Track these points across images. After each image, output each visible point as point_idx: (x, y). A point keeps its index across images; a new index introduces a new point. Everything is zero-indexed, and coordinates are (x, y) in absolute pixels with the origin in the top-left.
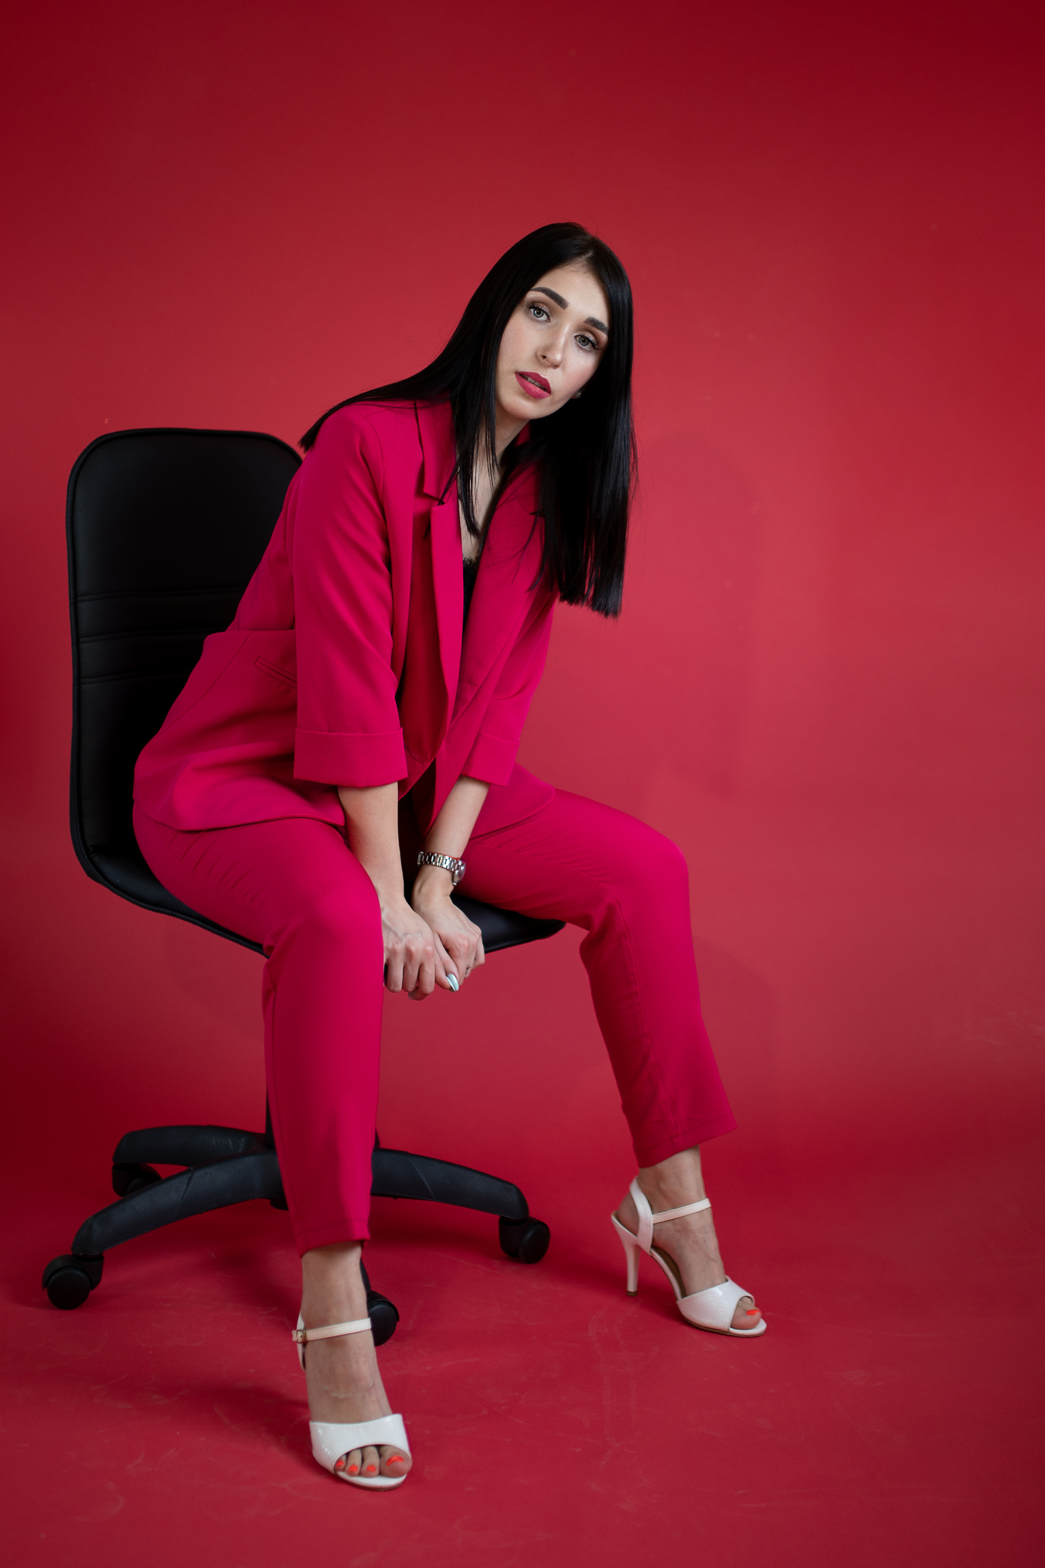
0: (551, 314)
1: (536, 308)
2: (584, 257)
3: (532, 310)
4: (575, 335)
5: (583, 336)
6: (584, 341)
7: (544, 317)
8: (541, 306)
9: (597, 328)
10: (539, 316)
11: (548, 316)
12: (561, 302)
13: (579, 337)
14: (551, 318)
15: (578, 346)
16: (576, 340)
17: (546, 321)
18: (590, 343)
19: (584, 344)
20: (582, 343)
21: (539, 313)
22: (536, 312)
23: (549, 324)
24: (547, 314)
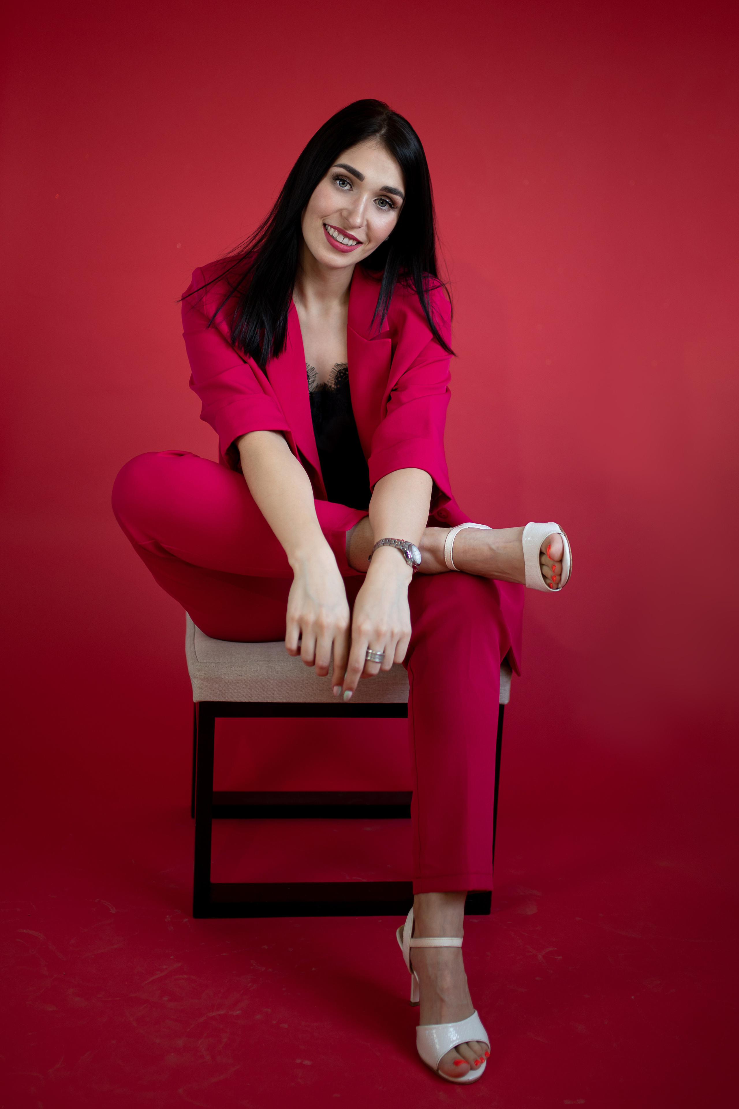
0: (353, 184)
1: (341, 180)
2: (378, 135)
3: (338, 182)
4: (374, 199)
5: (381, 199)
6: (382, 203)
7: (348, 187)
8: (344, 178)
9: (392, 193)
10: (343, 186)
11: (350, 185)
12: (359, 176)
13: (378, 200)
14: (353, 188)
15: (378, 207)
16: (376, 203)
17: (349, 190)
18: (387, 204)
19: (383, 205)
20: (381, 205)
21: (343, 184)
22: (341, 183)
23: (351, 192)
24: (349, 184)
